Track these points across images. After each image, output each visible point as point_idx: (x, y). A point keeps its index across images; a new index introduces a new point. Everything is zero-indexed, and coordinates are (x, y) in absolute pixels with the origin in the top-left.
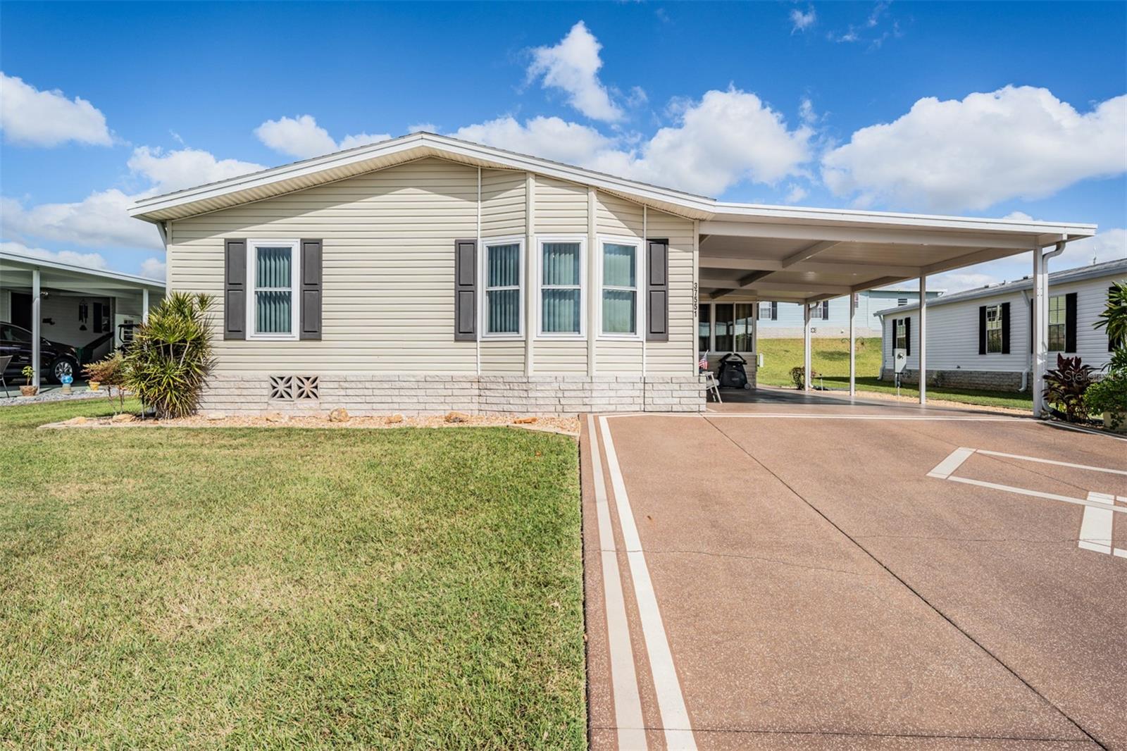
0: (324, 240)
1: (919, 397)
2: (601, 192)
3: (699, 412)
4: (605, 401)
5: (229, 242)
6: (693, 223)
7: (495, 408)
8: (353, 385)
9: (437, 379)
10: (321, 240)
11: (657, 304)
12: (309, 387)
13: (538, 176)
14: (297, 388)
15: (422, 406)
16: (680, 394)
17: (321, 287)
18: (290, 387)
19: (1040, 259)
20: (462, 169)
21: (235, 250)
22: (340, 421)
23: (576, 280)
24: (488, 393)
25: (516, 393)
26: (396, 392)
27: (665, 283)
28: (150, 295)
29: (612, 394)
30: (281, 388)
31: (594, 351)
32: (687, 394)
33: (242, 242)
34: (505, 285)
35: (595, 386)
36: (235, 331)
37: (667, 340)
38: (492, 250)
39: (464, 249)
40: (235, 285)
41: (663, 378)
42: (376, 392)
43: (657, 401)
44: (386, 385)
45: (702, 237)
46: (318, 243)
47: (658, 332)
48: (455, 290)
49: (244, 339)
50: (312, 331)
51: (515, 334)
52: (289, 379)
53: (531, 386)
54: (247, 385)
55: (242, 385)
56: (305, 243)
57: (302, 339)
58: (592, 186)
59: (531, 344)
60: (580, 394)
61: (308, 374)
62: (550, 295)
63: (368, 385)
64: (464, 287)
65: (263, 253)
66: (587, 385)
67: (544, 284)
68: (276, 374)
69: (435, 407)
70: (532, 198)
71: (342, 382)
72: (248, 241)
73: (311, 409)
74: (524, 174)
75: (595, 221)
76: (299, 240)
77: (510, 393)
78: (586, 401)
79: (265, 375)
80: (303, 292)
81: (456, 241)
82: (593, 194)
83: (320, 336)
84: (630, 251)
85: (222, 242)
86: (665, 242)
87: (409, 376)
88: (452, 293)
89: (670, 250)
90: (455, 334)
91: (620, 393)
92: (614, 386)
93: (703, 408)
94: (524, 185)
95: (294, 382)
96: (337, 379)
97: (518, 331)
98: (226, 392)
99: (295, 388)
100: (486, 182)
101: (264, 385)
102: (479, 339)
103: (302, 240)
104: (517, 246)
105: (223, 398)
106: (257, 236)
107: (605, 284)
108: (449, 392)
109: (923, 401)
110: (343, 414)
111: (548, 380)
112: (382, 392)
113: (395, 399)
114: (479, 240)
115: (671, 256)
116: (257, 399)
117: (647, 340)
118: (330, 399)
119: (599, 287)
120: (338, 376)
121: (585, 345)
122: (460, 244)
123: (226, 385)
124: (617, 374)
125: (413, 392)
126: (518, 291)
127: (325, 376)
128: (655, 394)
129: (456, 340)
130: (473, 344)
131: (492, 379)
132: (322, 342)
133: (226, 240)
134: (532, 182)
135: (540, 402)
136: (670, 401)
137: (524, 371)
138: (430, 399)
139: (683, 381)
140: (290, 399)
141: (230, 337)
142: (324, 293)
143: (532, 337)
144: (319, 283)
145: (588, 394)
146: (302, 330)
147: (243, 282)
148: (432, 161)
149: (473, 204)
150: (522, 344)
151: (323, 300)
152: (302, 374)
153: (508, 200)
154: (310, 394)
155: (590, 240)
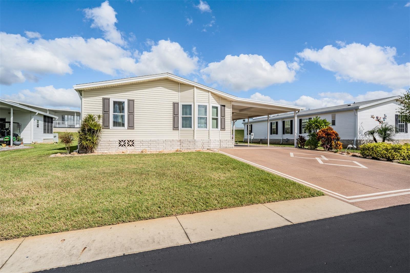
0: (135, 100)
1: (268, 146)
2: (212, 93)
3: (232, 148)
4: (213, 145)
5: (104, 99)
6: (231, 102)
7: (185, 148)
8: (145, 142)
9: (169, 140)
10: (134, 100)
11: (223, 121)
12: (131, 143)
13: (197, 87)
15: (165, 148)
16: (228, 144)
17: (134, 114)
18: (128, 143)
19: (296, 113)
20: (174, 83)
21: (106, 102)
22: (146, 152)
23: (206, 114)
24: (183, 144)
25: (191, 144)
26: (157, 144)
27: (224, 116)
29: (214, 144)
30: (122, 143)
31: (211, 133)
32: (230, 143)
33: (108, 99)
34: (186, 115)
35: (211, 142)
36: (106, 126)
37: (225, 130)
38: (183, 106)
39: (175, 105)
40: (106, 111)
41: (224, 140)
43: (223, 145)
44: (154, 142)
45: (233, 105)
46: (133, 101)
47: (223, 128)
48: (173, 116)
49: (109, 129)
50: (131, 127)
51: (190, 128)
53: (196, 142)
54: (111, 143)
55: (109, 142)
56: (129, 101)
57: (128, 129)
58: (210, 91)
59: (195, 131)
60: (207, 144)
61: (131, 139)
62: (200, 118)
63: (149, 142)
64: (175, 115)
65: (115, 103)
66: (209, 142)
67: (198, 115)
68: (120, 140)
69: (168, 148)
70: (196, 93)
71: (142, 142)
72: (110, 99)
73: (132, 149)
74: (193, 86)
75: (211, 100)
76: (127, 100)
77: (190, 144)
78: (209, 145)
79: (117, 139)
80: (128, 115)
81: (173, 103)
82: (210, 93)
83: (134, 128)
84: (217, 108)
85: (102, 99)
86: (224, 106)
87: (161, 140)
89: (226, 108)
90: (173, 128)
91: (216, 144)
92: (215, 142)
93: (233, 147)
94: (193, 89)
95: (126, 142)
96: (140, 141)
97: (191, 127)
98: (104, 145)
99: (126, 143)
100: (181, 87)
101: (117, 142)
102: (179, 129)
103: (128, 100)
104: (191, 105)
105: (103, 147)
106: (114, 97)
108: (172, 144)
111: (200, 140)
112: (153, 144)
113: (157, 146)
114: (179, 103)
116: (114, 147)
117: (221, 130)
118: (138, 146)
119: (211, 117)
120: (140, 140)
121: (208, 131)
122: (174, 104)
123: (104, 143)
124: (215, 139)
125: (162, 144)
126: (191, 117)
127: (136, 140)
128: (223, 144)
129: (173, 130)
130: (178, 131)
131: (184, 140)
132: (134, 130)
133: (103, 98)
134: (195, 89)
135: (198, 146)
136: (226, 145)
137: (193, 138)
138: (167, 146)
139: (229, 140)
140: (125, 147)
141: (104, 128)
142: (135, 115)
143: (196, 129)
144: (133, 113)
145: (209, 144)
146: (128, 126)
147: (109, 111)
148: (166, 80)
149: (178, 93)
150: (193, 131)
151: (135, 118)
152: (129, 139)
153: (188, 93)
154: (131, 145)
155: (209, 105)
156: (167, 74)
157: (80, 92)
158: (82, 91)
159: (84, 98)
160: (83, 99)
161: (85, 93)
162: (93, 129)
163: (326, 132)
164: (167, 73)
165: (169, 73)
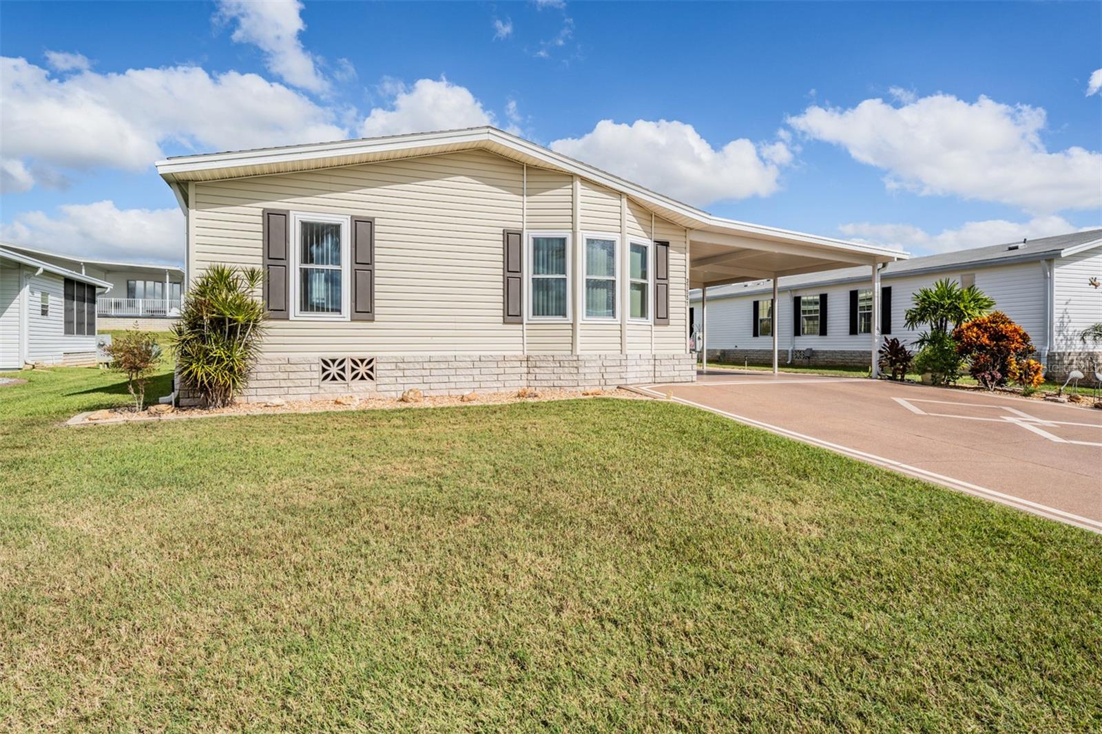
0: (376, 220)
2: (631, 200)
3: (692, 382)
4: (633, 375)
6: (686, 231)
7: (545, 383)
8: (411, 366)
9: (491, 359)
11: (662, 296)
12: (365, 369)
13: (584, 180)
14: (350, 370)
15: (477, 385)
16: (679, 368)
17: (373, 267)
18: (353, 370)
19: (876, 274)
20: (509, 164)
21: (274, 223)
22: (416, 401)
23: (612, 273)
24: (537, 370)
25: (566, 370)
26: (453, 372)
27: (667, 278)
29: (638, 368)
30: (332, 370)
31: (627, 333)
32: (684, 368)
33: (285, 215)
34: (550, 273)
35: (629, 363)
36: (281, 313)
37: (668, 324)
38: (537, 241)
39: (511, 239)
40: (274, 258)
41: (668, 355)
42: (434, 372)
43: (664, 374)
44: (443, 365)
45: (692, 243)
46: (370, 222)
47: (662, 318)
48: (504, 276)
49: (288, 319)
50: (364, 312)
51: (561, 318)
52: (342, 361)
53: (580, 363)
54: (294, 368)
55: (289, 368)
56: (356, 221)
57: (352, 320)
58: (625, 193)
59: (579, 327)
60: (618, 369)
61: (362, 356)
62: (592, 285)
63: (426, 366)
64: (511, 272)
65: (309, 229)
66: (623, 362)
67: (587, 274)
68: (328, 356)
69: (489, 384)
70: (579, 199)
71: (399, 364)
72: (291, 213)
73: (367, 390)
74: (571, 176)
75: (626, 223)
76: (349, 218)
77: (560, 370)
78: (623, 375)
79: (316, 357)
80: (355, 274)
81: (504, 231)
82: (624, 200)
83: (374, 317)
84: (644, 250)
85: (260, 211)
86: (666, 244)
87: (465, 356)
88: (501, 278)
89: (670, 251)
90: (504, 317)
91: (643, 368)
92: (639, 362)
93: (695, 378)
94: (571, 186)
95: (348, 365)
96: (395, 361)
97: (565, 315)
98: (269, 376)
99: (348, 370)
100: (531, 179)
101: (315, 367)
102: (525, 321)
103: (352, 217)
104: (563, 241)
105: (267, 384)
106: (303, 210)
107: (631, 277)
108: (502, 371)
110: (418, 394)
111: (594, 358)
112: (440, 372)
113: (452, 379)
114: (525, 231)
115: (671, 256)
116: (307, 383)
117: (655, 324)
118: (387, 380)
119: (628, 280)
120: (396, 357)
121: (619, 328)
122: (507, 234)
123: (270, 368)
124: (640, 352)
125: (469, 372)
126: (565, 279)
127: (381, 358)
128: (662, 368)
129: (504, 323)
130: (520, 327)
131: (542, 358)
132: (375, 323)
133: (264, 210)
134: (578, 184)
135: (588, 377)
136: (672, 373)
137: (572, 351)
138: (484, 378)
139: (681, 357)
140: (343, 382)
141: (272, 316)
142: (377, 273)
143: (579, 321)
144: (371, 263)
145: (624, 369)
146: (354, 310)
147: (286, 258)
148: (482, 154)
149: (520, 198)
150: (570, 327)
151: (377, 280)
152: (357, 356)
153: (557, 196)
154: (365, 376)
155: (622, 238)
156: (487, 130)
157: (181, 185)
158: (189, 184)
159: (196, 209)
160: (192, 212)
161: (200, 191)
162: (231, 321)
163: (989, 328)
164: (488, 127)
165: (492, 128)
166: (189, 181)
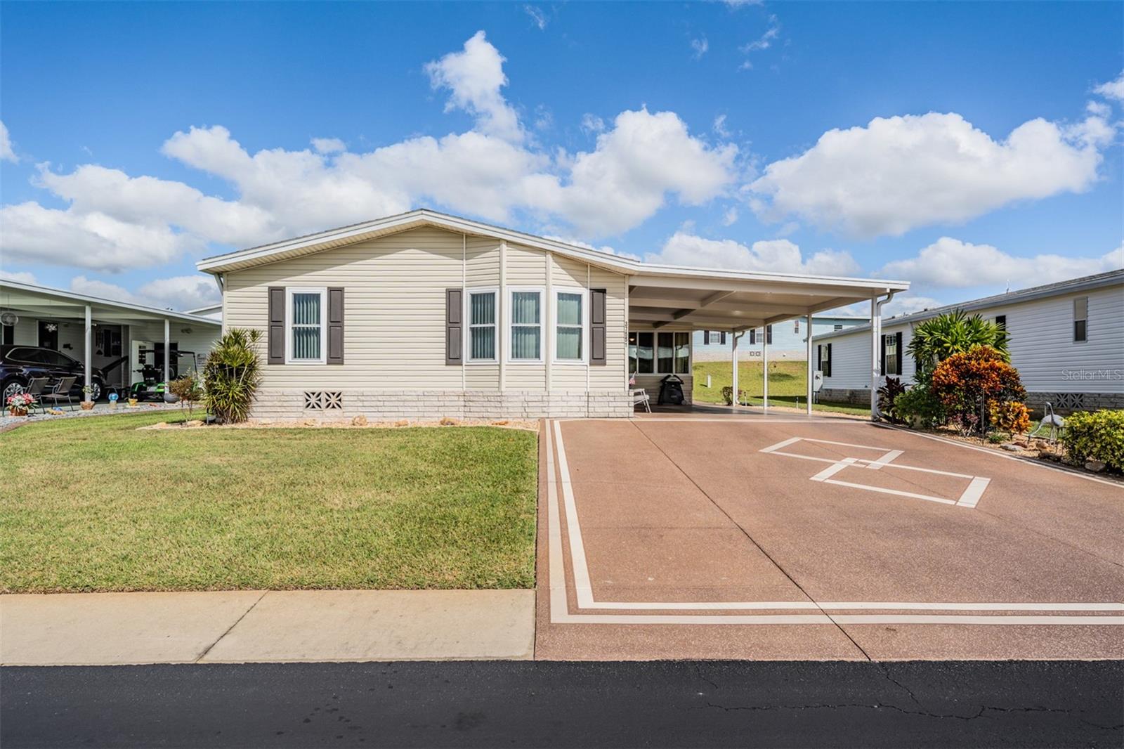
0: (345, 288)
1: (807, 409)
2: (554, 254)
3: (629, 417)
4: (559, 409)
5: (272, 290)
6: (624, 277)
7: (477, 415)
8: (368, 398)
9: (433, 394)
10: (343, 288)
11: (598, 338)
12: (334, 400)
13: (508, 242)
14: (325, 401)
15: (421, 414)
16: (615, 404)
17: (343, 324)
18: (320, 400)
19: (875, 305)
20: (450, 235)
21: (276, 296)
22: (361, 425)
23: (538, 321)
24: (471, 404)
25: (493, 404)
26: (401, 404)
27: (604, 322)
28: (170, 323)
29: (564, 404)
30: (313, 401)
31: (551, 372)
32: (619, 404)
33: (282, 289)
34: (484, 323)
35: (551, 398)
36: (276, 357)
37: (605, 364)
38: (474, 296)
39: (453, 296)
40: (276, 322)
41: (602, 393)
42: (386, 403)
43: (598, 409)
44: (393, 399)
45: (631, 288)
46: (341, 290)
47: (599, 358)
48: (446, 326)
49: (284, 364)
50: (336, 357)
51: (491, 360)
52: (320, 394)
53: (503, 398)
54: (287, 398)
55: (283, 398)
56: (331, 290)
57: (328, 364)
58: (549, 251)
59: (504, 367)
60: (539, 404)
61: (333, 390)
62: (517, 331)
63: (380, 398)
64: (453, 324)
65: (298, 298)
66: (545, 398)
67: (513, 322)
68: (309, 390)
69: (432, 414)
70: (505, 259)
71: (360, 397)
72: (287, 288)
73: (336, 416)
74: (499, 240)
75: (551, 276)
76: (326, 288)
77: (488, 404)
78: (545, 409)
79: (301, 391)
80: (329, 328)
81: (446, 290)
82: (549, 257)
83: (343, 361)
84: (578, 298)
85: (266, 289)
86: (603, 291)
87: (411, 391)
88: (444, 328)
89: (607, 297)
90: (446, 359)
91: (569, 404)
92: (564, 398)
93: (632, 414)
94: (498, 249)
95: (323, 396)
96: (356, 394)
97: (494, 357)
98: (270, 404)
99: (323, 401)
100: (469, 245)
101: (300, 398)
102: (464, 363)
103: (328, 288)
104: (494, 294)
105: (268, 409)
106: (294, 285)
107: (558, 322)
108: (442, 404)
109: (810, 412)
110: (363, 420)
111: (517, 394)
112: (391, 404)
113: (401, 409)
114: (464, 289)
115: (608, 301)
116: (294, 409)
117: (591, 364)
118: (351, 409)
119: (554, 325)
120: (357, 392)
121: (544, 368)
122: (449, 292)
123: (270, 399)
124: (568, 389)
125: (414, 404)
126: (494, 327)
127: (347, 392)
128: (596, 404)
129: (447, 364)
130: (459, 367)
131: (475, 394)
132: (344, 366)
133: (269, 287)
134: (504, 246)
135: (511, 410)
136: (607, 409)
137: (499, 387)
138: (427, 409)
139: (616, 394)
140: (319, 409)
142: (345, 328)
143: (505, 362)
144: (341, 321)
145: (546, 404)
146: (329, 356)
147: (283, 320)
148: (427, 229)
149: (460, 262)
150: (497, 367)
151: (345, 334)
152: (329, 390)
153: (486, 259)
154: (335, 405)
155: (547, 290)
156: (420, 212)
157: (219, 274)
158: (224, 274)
159: (228, 290)
160: (225, 293)
161: (230, 278)
162: (229, 366)
164: (422, 209)
165: (425, 210)
166: (222, 272)
